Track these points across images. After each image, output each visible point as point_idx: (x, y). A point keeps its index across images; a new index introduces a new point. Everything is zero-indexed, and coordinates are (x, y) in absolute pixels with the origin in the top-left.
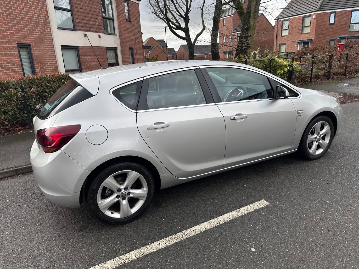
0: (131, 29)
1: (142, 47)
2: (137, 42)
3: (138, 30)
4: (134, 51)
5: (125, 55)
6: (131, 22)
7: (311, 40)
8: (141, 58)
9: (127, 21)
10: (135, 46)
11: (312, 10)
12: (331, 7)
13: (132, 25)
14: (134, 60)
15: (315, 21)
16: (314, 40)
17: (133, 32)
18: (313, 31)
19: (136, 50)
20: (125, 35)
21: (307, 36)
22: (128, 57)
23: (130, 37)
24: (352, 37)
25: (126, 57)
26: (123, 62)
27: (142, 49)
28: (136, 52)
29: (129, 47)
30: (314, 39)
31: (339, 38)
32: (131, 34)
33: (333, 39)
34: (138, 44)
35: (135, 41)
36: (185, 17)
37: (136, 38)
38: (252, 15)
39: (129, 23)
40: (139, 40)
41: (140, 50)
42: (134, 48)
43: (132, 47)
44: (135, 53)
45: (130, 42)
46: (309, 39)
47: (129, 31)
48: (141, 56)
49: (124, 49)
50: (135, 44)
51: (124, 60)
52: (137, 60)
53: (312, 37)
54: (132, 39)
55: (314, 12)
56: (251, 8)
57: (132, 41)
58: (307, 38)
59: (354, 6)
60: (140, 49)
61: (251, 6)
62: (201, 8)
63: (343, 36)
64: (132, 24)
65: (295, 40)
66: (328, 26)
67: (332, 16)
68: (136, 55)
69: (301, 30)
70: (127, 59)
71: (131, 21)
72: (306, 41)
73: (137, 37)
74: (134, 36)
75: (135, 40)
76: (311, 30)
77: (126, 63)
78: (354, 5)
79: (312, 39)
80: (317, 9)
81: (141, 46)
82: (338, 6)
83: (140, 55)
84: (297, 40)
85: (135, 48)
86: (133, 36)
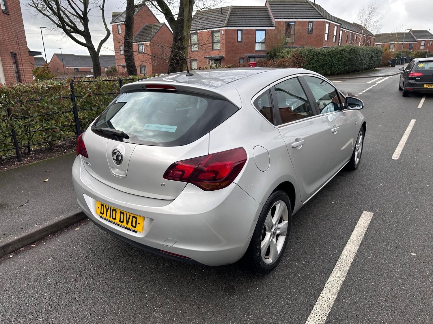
0: (11, 25)
1: (28, 53)
2: (21, 46)
3: (20, 28)
4: (18, 58)
5: (6, 63)
6: (9, 15)
7: (223, 58)
8: (28, 69)
9: (4, 14)
10: (19, 51)
11: (221, 25)
12: (237, 24)
13: (11, 20)
14: (20, 70)
15: (224, 37)
16: (225, 58)
17: (13, 30)
18: (223, 48)
19: (20, 57)
20: (3, 33)
21: (217, 52)
22: (10, 67)
23: (10, 36)
24: (262, 56)
25: (8, 67)
26: (4, 73)
27: (28, 55)
28: (21, 59)
29: (11, 52)
30: (225, 56)
31: (247, 57)
32: (12, 33)
33: (242, 57)
34: (22, 47)
35: (18, 44)
36: (83, 17)
37: (19, 40)
38: (185, 24)
39: (7, 16)
40: (23, 42)
41: (25, 57)
42: (17, 53)
43: (14, 52)
44: (19, 60)
45: (11, 44)
46: (220, 55)
47: (8, 28)
48: (28, 65)
49: (4, 54)
50: (18, 48)
51: (6, 71)
52: (23, 71)
53: (223, 54)
54: (14, 41)
55: (223, 27)
56: (184, 15)
57: (14, 43)
58: (218, 54)
59: (257, 26)
60: (25, 55)
61: (183, 13)
62: (101, 8)
63: (251, 55)
64: (11, 18)
65: (206, 57)
66: (237, 44)
67: (240, 33)
68: (21, 64)
69: (211, 46)
70: (10, 69)
71: (10, 13)
72: (218, 58)
73: (20, 38)
74: (16, 37)
75: (17, 42)
76: (221, 47)
77: (8, 74)
78: (257, 24)
79: (223, 56)
80: (225, 25)
81: (27, 51)
82: (243, 24)
83: (27, 63)
84: (208, 57)
85: (19, 54)
86: (14, 35)
